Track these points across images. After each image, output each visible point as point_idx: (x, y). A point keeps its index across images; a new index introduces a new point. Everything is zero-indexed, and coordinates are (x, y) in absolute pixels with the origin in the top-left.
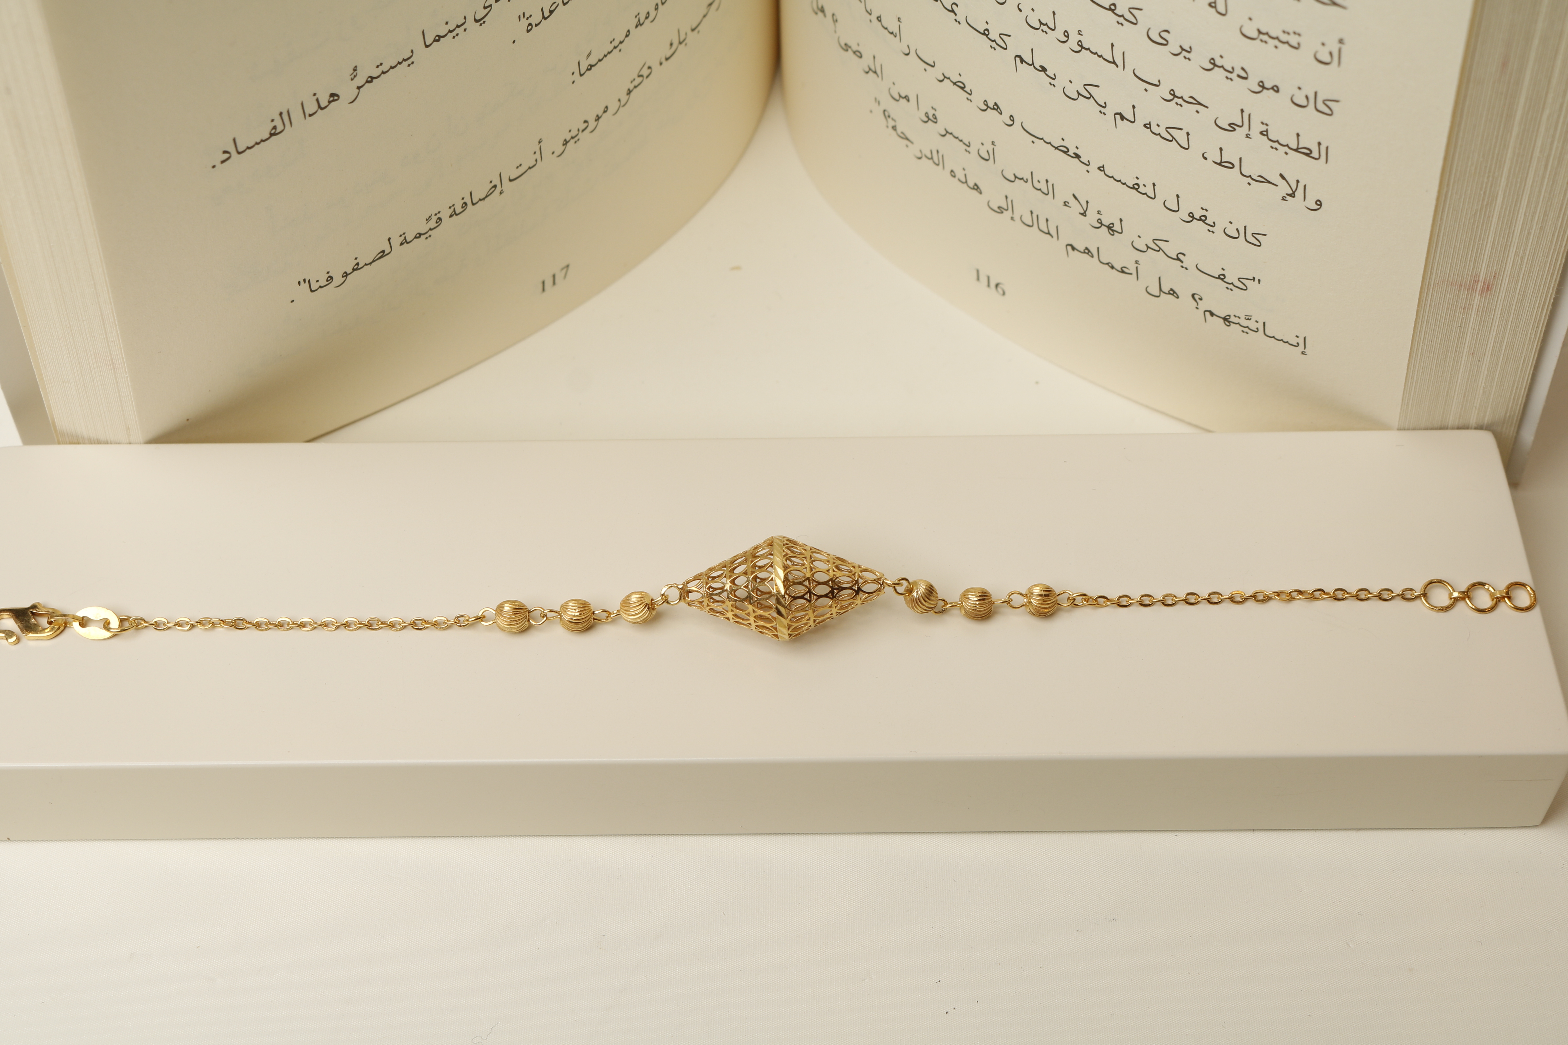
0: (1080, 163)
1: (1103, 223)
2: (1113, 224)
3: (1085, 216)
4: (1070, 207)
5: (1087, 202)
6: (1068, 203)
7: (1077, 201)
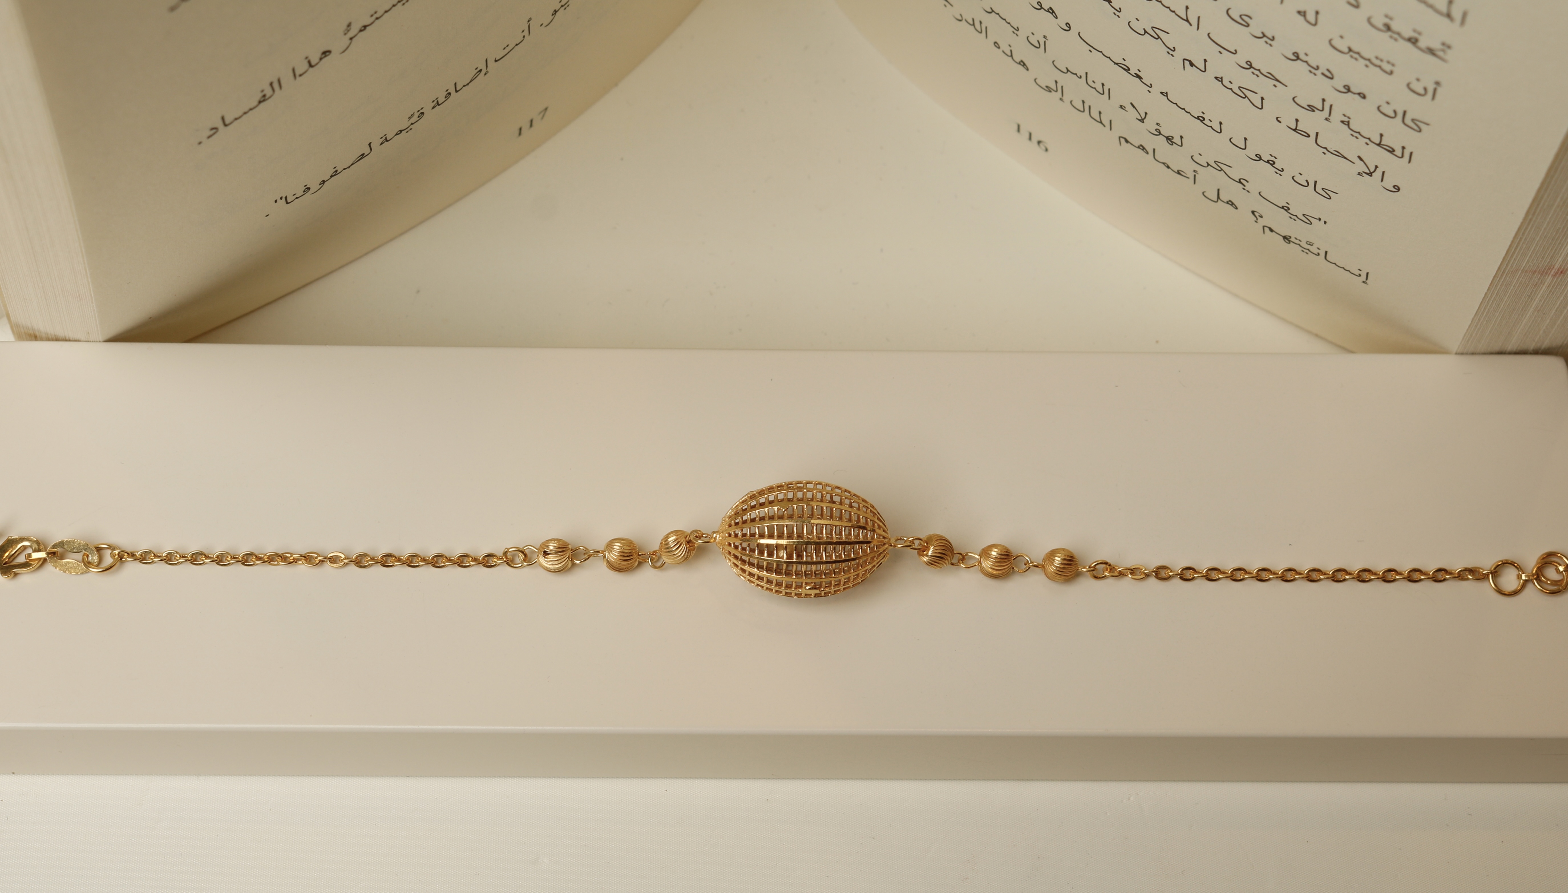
0: (1142, 83)
1: (1162, 133)
2: (1173, 137)
3: (1143, 122)
4: (1127, 111)
5: (1146, 113)
6: (1125, 108)
7: (1134, 109)
